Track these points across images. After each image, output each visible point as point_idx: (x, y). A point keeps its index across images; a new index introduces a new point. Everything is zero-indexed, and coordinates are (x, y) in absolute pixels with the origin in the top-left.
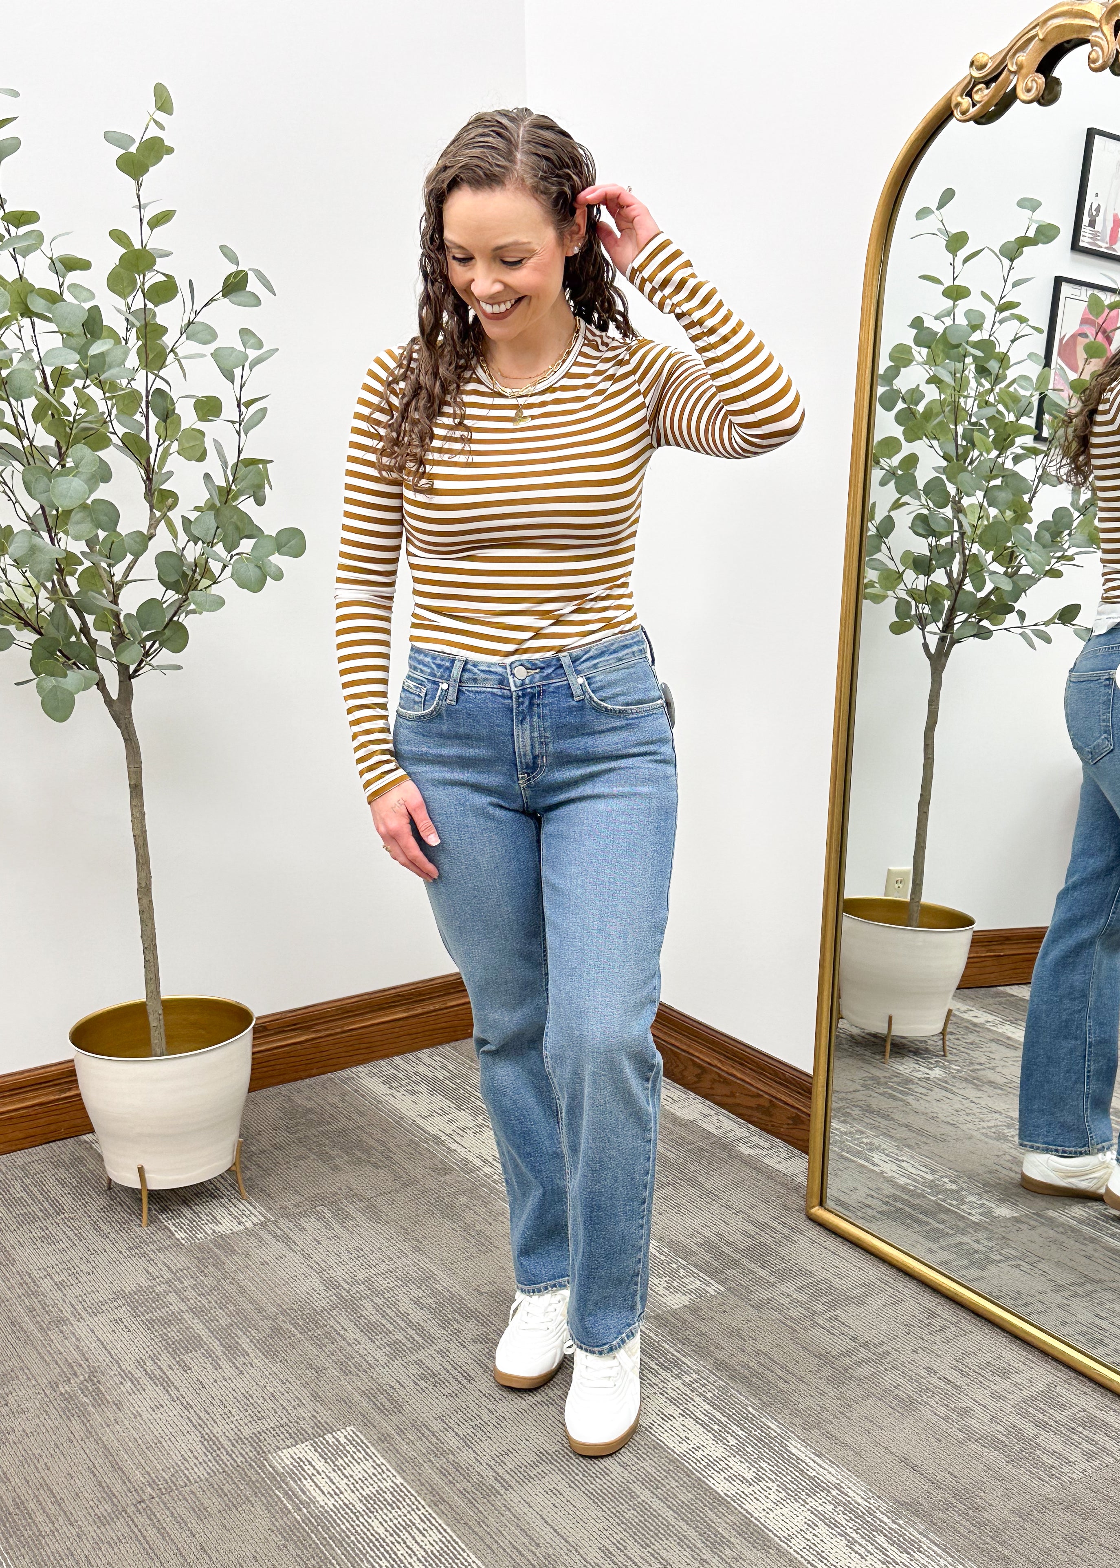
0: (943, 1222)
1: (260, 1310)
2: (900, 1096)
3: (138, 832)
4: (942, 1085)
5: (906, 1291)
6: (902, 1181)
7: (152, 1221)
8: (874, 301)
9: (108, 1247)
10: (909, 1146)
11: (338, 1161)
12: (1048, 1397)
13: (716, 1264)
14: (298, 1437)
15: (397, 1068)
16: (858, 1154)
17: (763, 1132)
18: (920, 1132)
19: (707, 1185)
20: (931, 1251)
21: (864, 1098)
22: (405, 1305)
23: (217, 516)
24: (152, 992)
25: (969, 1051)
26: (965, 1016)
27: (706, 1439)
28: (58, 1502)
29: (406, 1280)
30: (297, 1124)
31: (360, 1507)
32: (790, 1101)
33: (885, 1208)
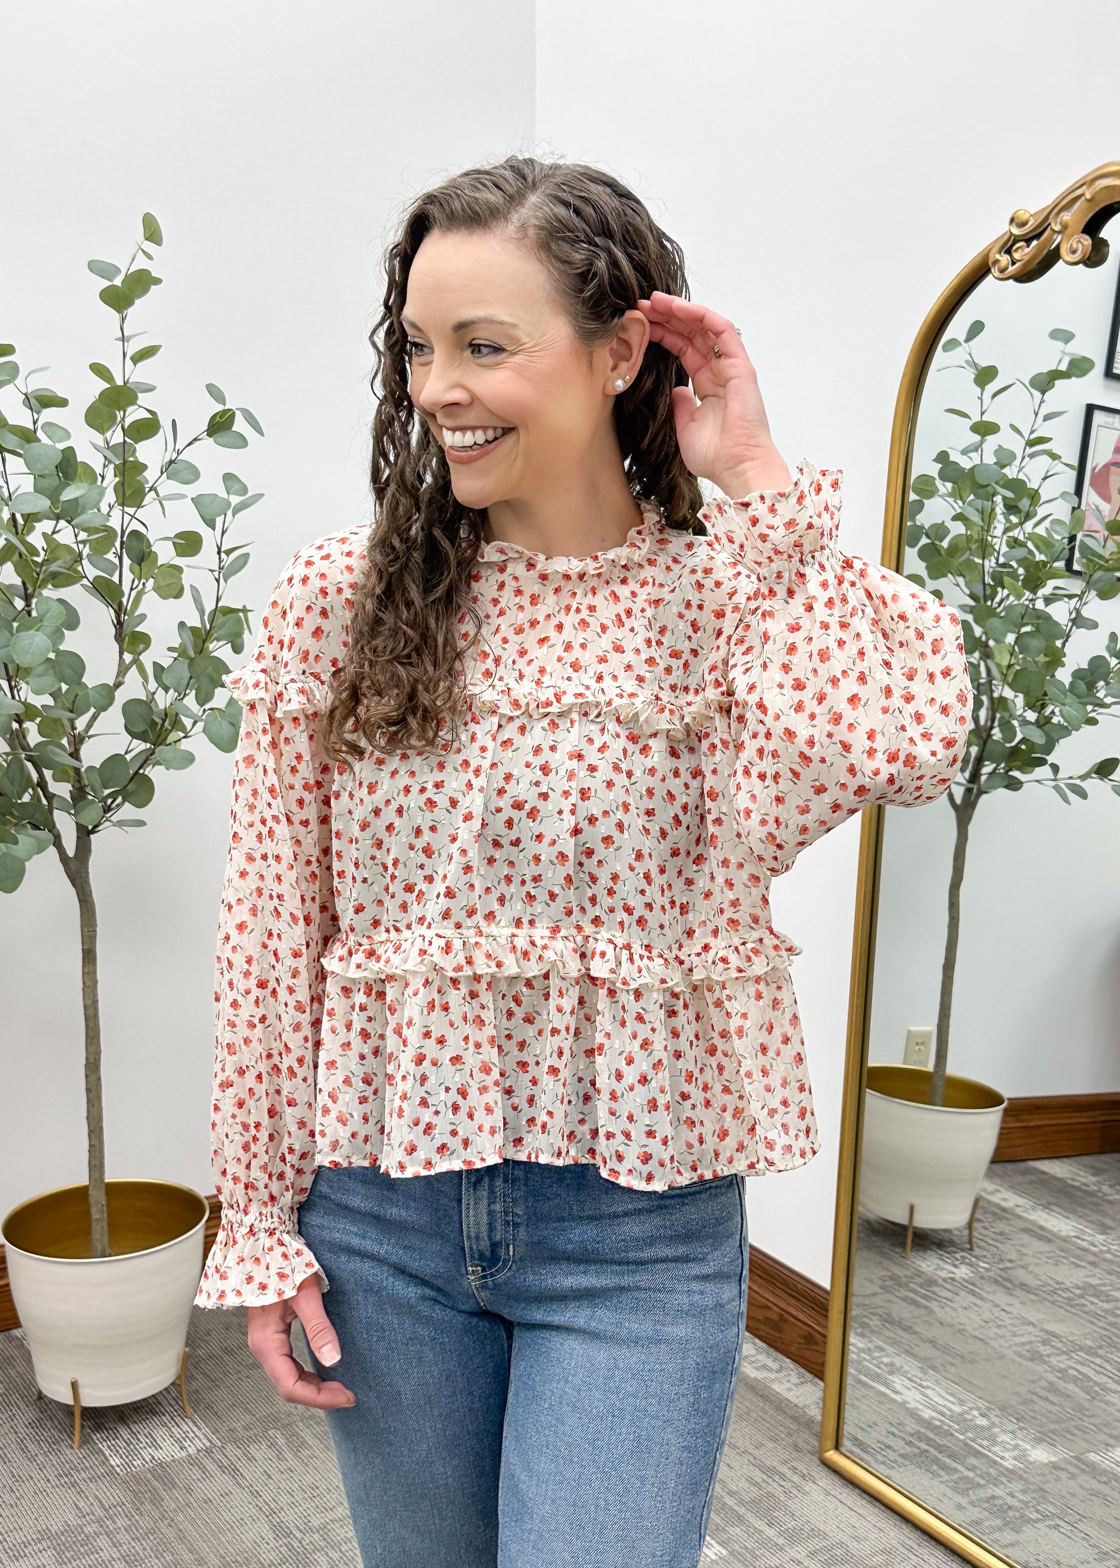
0: (972, 1469)
2: (923, 1301)
3: (89, 1002)
4: (969, 1287)
6: (927, 1414)
7: (85, 1442)
9: (35, 1473)
10: (934, 1368)
16: (877, 1378)
17: (771, 1350)
18: (946, 1350)
20: (960, 1507)
21: (883, 1304)
23: (191, 666)
24: (96, 1175)
25: (998, 1245)
26: (992, 1198)
32: (803, 1318)
33: (908, 1449)
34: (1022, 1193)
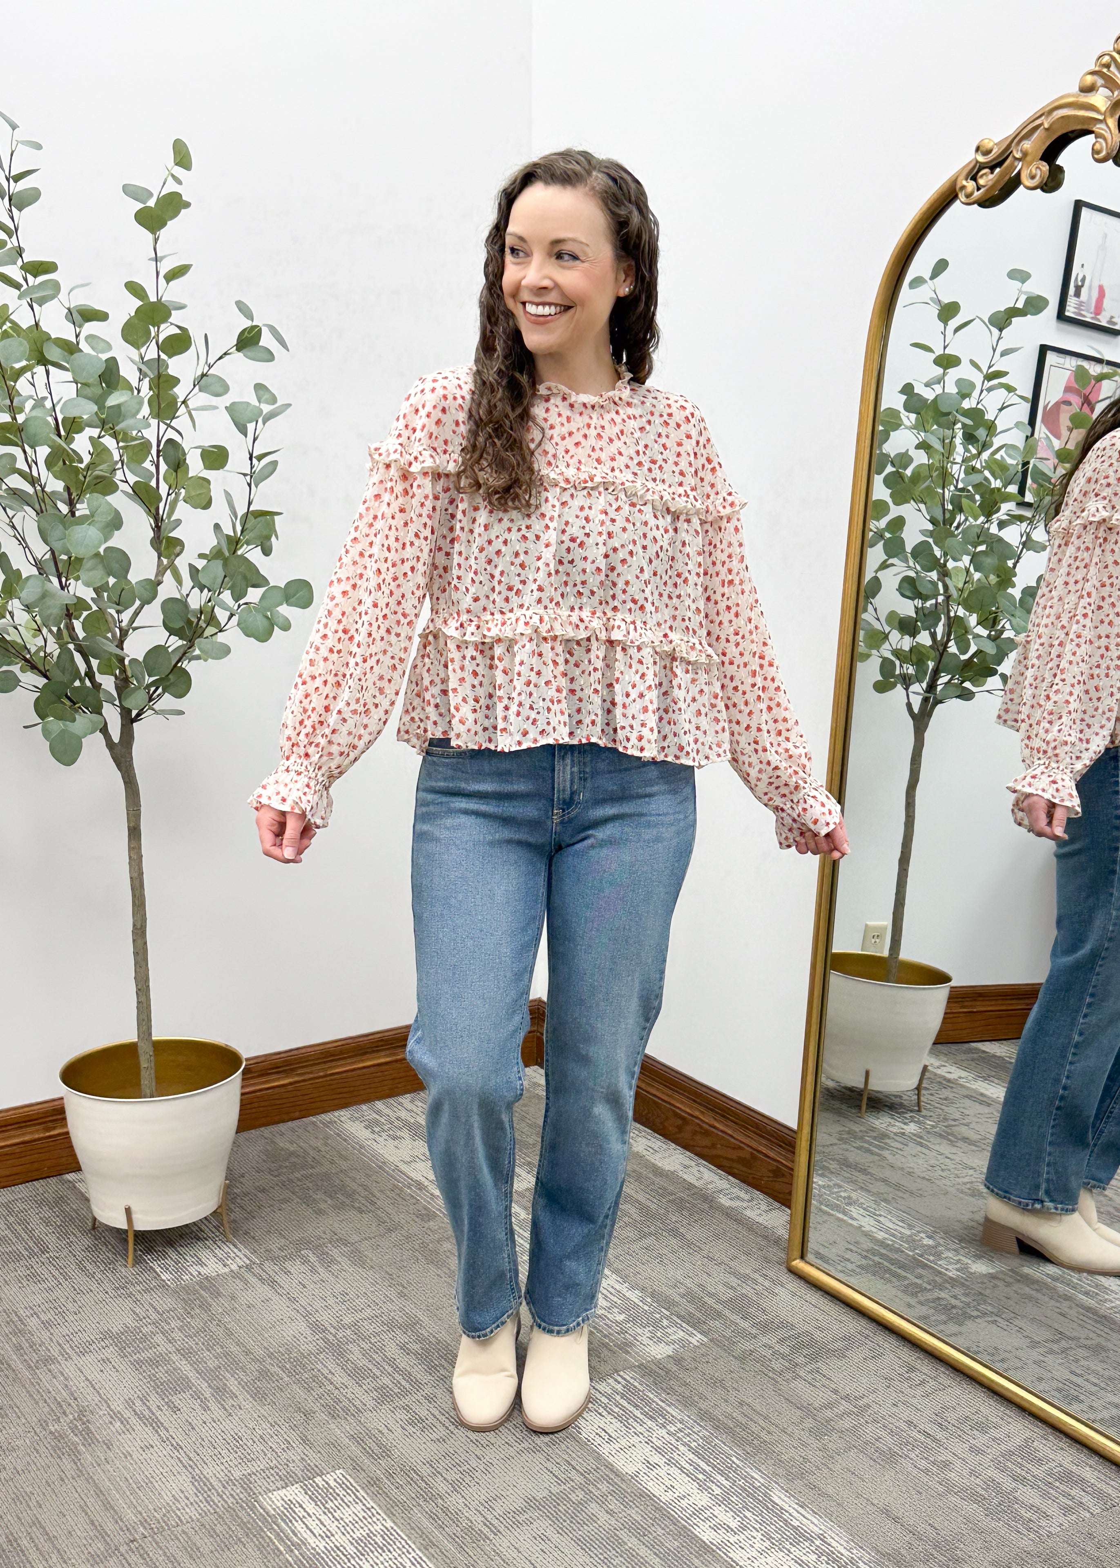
0: (920, 1277)
1: (247, 1353)
2: (876, 1150)
3: (132, 874)
4: (918, 1140)
5: (886, 1345)
6: (881, 1235)
7: (137, 1261)
8: (875, 374)
9: (94, 1287)
10: (885, 1201)
11: (323, 1206)
12: (1026, 1452)
13: (698, 1315)
14: (287, 1481)
15: (379, 1112)
16: (837, 1208)
17: (742, 1185)
18: (898, 1187)
19: (688, 1237)
20: (909, 1306)
21: (840, 1152)
22: (392, 1350)
23: (225, 565)
24: (144, 1033)
25: (943, 1107)
26: (939, 1072)
27: (692, 1488)
28: (50, 1539)
29: (391, 1325)
30: (281, 1167)
31: (351, 1549)
32: (771, 1154)
33: (864, 1262)
34: (965, 1068)
